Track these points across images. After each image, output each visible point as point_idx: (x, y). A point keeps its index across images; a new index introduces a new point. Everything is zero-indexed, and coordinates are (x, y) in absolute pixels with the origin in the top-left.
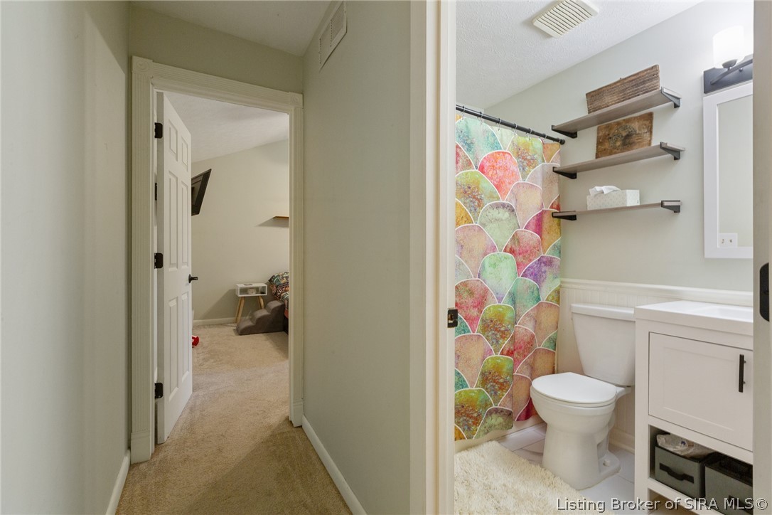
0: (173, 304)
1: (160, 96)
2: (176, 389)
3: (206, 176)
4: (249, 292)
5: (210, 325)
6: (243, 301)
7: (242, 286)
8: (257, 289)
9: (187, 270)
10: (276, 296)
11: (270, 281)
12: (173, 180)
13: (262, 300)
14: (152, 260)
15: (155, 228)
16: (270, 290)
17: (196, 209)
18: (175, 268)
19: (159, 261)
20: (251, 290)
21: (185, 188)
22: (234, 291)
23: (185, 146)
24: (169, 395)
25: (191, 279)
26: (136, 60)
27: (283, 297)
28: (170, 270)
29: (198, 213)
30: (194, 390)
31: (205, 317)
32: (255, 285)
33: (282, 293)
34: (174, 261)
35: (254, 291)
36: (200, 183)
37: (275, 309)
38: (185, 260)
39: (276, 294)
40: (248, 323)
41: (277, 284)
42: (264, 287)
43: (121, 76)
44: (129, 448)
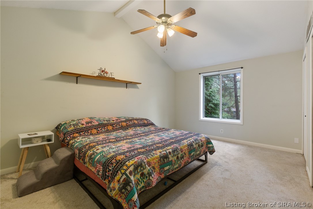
4: (34, 141)
6: (26, 152)
7: (25, 136)
8: (43, 138)
10: (63, 143)
11: (57, 128)
13: (48, 148)
16: (57, 137)
20: (36, 139)
27: (72, 145)
32: (40, 134)
33: (70, 140)
35: (40, 140)
37: (64, 159)
39: (63, 140)
40: (32, 180)
41: (65, 131)
42: (51, 136)
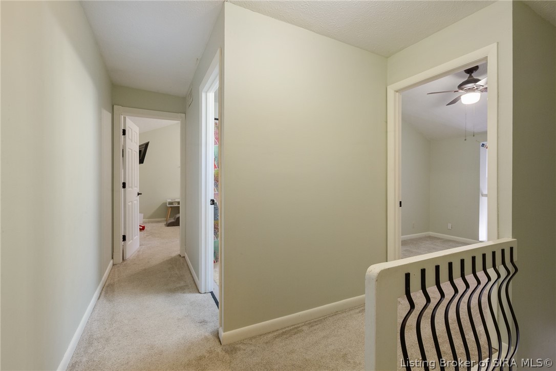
0: (130, 204)
1: (125, 118)
2: (131, 241)
3: (147, 145)
5: (152, 222)
6: (170, 209)
7: (170, 200)
9: (137, 190)
12: (130, 151)
14: (122, 185)
15: (123, 171)
17: (141, 161)
18: (131, 189)
19: (124, 185)
20: (175, 203)
21: (136, 153)
22: (166, 203)
23: (136, 134)
24: (128, 242)
25: (139, 194)
26: (115, 106)
28: (129, 189)
29: (143, 163)
30: (140, 246)
31: (150, 218)
32: (177, 200)
34: (130, 185)
35: (177, 203)
36: (144, 148)
38: (136, 185)
40: (172, 220)
43: (110, 115)
44: (113, 258)
